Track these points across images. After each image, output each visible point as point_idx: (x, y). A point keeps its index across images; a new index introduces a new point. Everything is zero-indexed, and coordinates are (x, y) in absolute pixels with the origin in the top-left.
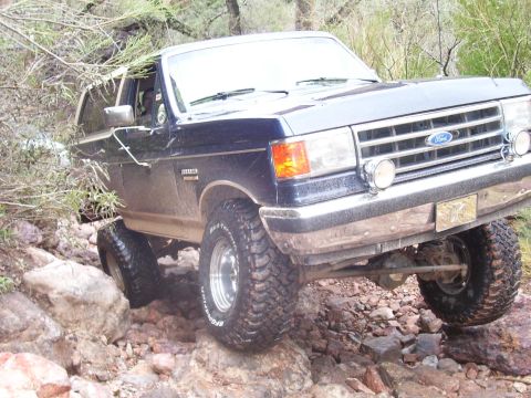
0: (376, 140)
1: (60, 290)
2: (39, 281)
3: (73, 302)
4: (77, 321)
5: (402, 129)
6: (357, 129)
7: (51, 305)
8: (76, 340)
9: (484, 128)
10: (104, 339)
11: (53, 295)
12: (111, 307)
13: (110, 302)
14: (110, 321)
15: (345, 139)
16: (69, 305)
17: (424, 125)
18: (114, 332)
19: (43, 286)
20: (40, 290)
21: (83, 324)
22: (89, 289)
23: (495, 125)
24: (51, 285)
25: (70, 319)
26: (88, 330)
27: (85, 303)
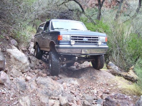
0: (74, 38)
1: (13, 55)
2: (9, 52)
3: (15, 59)
4: (15, 64)
5: (79, 37)
6: (71, 35)
7: (10, 58)
8: (12, 68)
9: (95, 40)
10: (20, 70)
11: (11, 56)
12: (24, 64)
13: (24, 63)
14: (23, 67)
15: (69, 36)
16: (14, 60)
17: (84, 37)
18: (23, 70)
19: (10, 53)
20: (9, 54)
21: (16, 65)
22: (20, 58)
23: (97, 40)
24: (12, 54)
25: (13, 63)
26: (17, 67)
27: (18, 61)
